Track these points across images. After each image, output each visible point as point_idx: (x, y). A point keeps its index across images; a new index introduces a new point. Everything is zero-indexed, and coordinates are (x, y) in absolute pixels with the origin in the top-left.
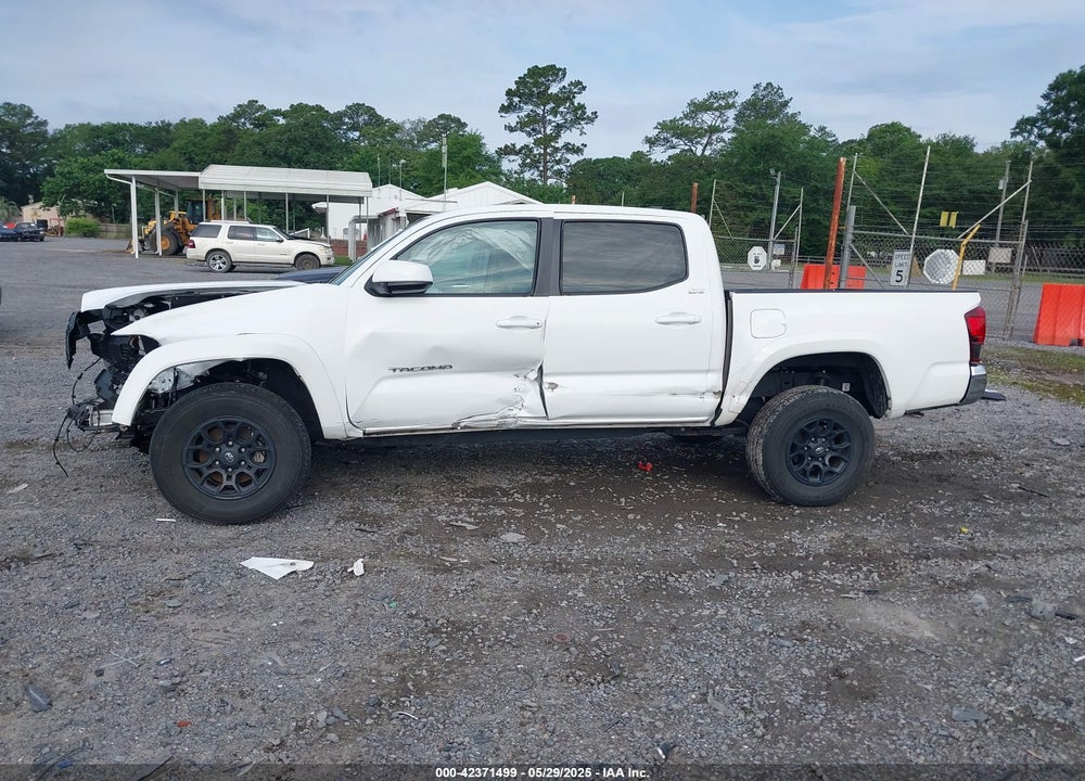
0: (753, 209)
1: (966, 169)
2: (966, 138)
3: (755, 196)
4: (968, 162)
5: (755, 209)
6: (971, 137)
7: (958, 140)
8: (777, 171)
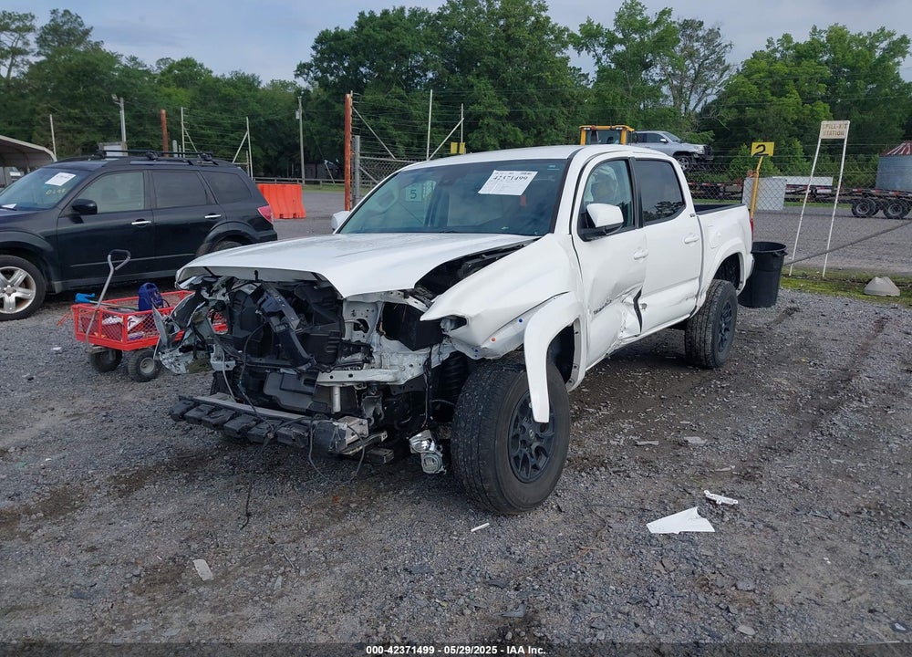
0: (80, 132)
1: (259, 101)
2: (253, 75)
3: (80, 119)
4: (259, 96)
5: (83, 132)
6: (256, 75)
7: (247, 78)
8: (119, 97)
